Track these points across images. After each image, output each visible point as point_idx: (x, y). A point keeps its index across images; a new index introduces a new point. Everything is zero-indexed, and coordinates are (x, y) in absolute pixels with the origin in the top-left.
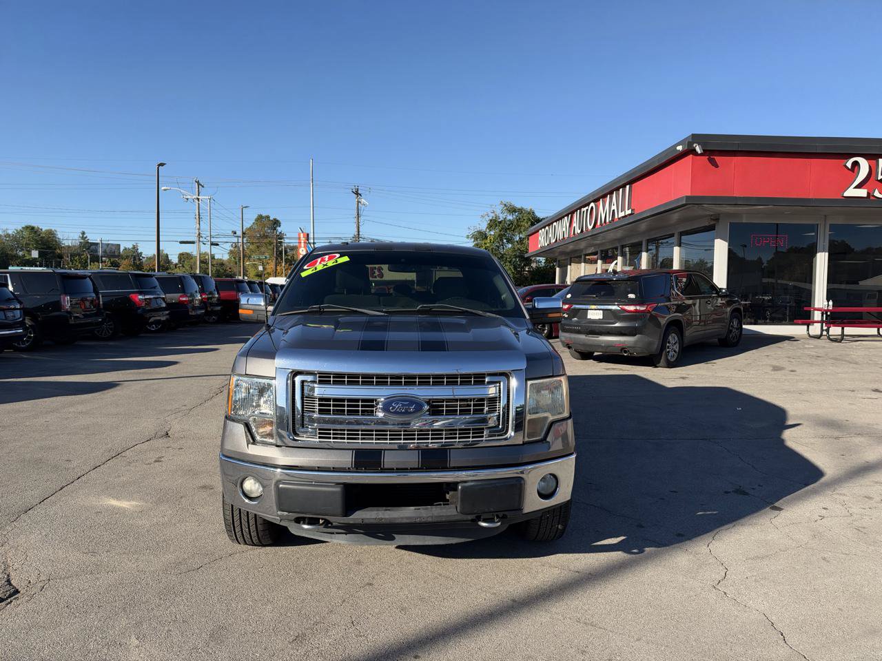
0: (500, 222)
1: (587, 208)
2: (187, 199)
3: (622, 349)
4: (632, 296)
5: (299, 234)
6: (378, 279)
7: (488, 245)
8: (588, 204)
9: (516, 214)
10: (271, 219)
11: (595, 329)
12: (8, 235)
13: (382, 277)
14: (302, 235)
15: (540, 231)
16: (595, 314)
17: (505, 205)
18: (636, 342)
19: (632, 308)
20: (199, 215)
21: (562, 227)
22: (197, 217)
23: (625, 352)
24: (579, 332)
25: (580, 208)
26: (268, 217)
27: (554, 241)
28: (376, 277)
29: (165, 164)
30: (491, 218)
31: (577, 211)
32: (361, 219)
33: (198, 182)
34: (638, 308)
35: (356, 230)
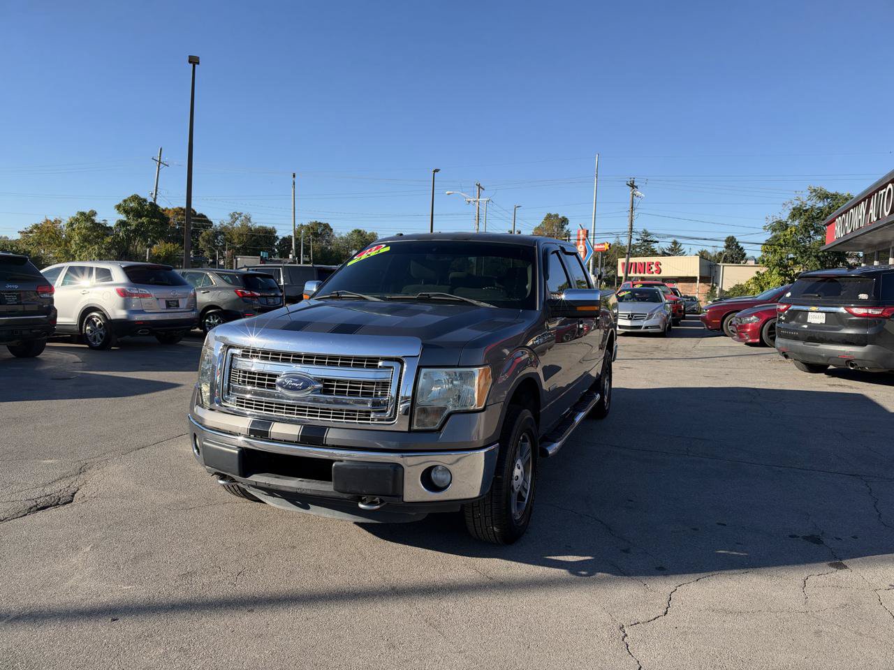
0: (806, 211)
1: (884, 190)
2: (469, 202)
3: (848, 361)
4: (863, 296)
5: (579, 231)
6: (655, 275)
7: (788, 237)
8: (885, 186)
9: (829, 200)
10: (560, 217)
11: (815, 336)
12: (342, 238)
13: (660, 273)
14: (581, 232)
15: (837, 220)
16: (816, 317)
17: (815, 191)
18: (865, 354)
19: (862, 311)
20: (478, 217)
21: (858, 215)
22: (477, 218)
23: (852, 365)
24: (796, 338)
25: (877, 191)
26: (557, 216)
27: (850, 231)
28: (653, 273)
29: (439, 170)
30: (794, 206)
31: (874, 195)
32: (635, 213)
33: (479, 185)
34: (870, 311)
35: (629, 224)
